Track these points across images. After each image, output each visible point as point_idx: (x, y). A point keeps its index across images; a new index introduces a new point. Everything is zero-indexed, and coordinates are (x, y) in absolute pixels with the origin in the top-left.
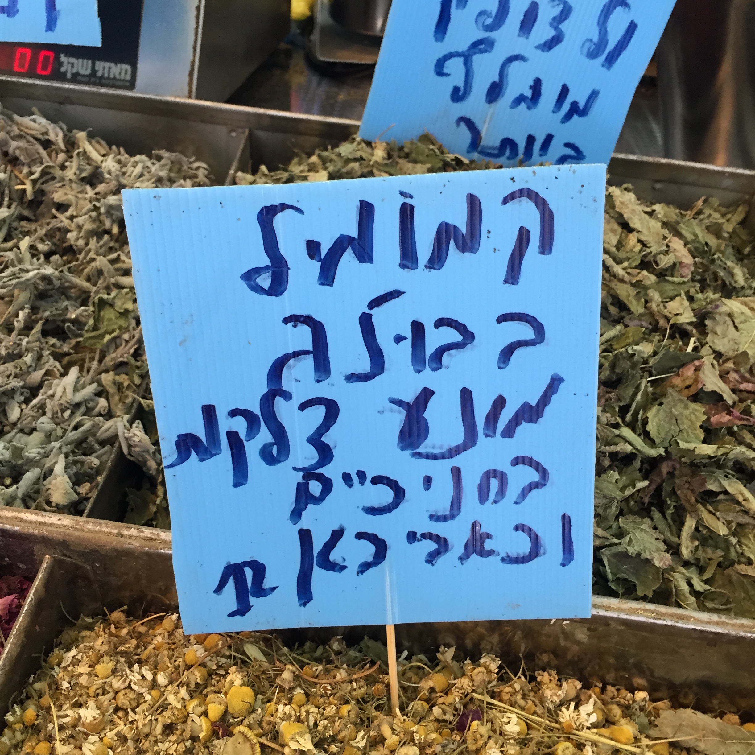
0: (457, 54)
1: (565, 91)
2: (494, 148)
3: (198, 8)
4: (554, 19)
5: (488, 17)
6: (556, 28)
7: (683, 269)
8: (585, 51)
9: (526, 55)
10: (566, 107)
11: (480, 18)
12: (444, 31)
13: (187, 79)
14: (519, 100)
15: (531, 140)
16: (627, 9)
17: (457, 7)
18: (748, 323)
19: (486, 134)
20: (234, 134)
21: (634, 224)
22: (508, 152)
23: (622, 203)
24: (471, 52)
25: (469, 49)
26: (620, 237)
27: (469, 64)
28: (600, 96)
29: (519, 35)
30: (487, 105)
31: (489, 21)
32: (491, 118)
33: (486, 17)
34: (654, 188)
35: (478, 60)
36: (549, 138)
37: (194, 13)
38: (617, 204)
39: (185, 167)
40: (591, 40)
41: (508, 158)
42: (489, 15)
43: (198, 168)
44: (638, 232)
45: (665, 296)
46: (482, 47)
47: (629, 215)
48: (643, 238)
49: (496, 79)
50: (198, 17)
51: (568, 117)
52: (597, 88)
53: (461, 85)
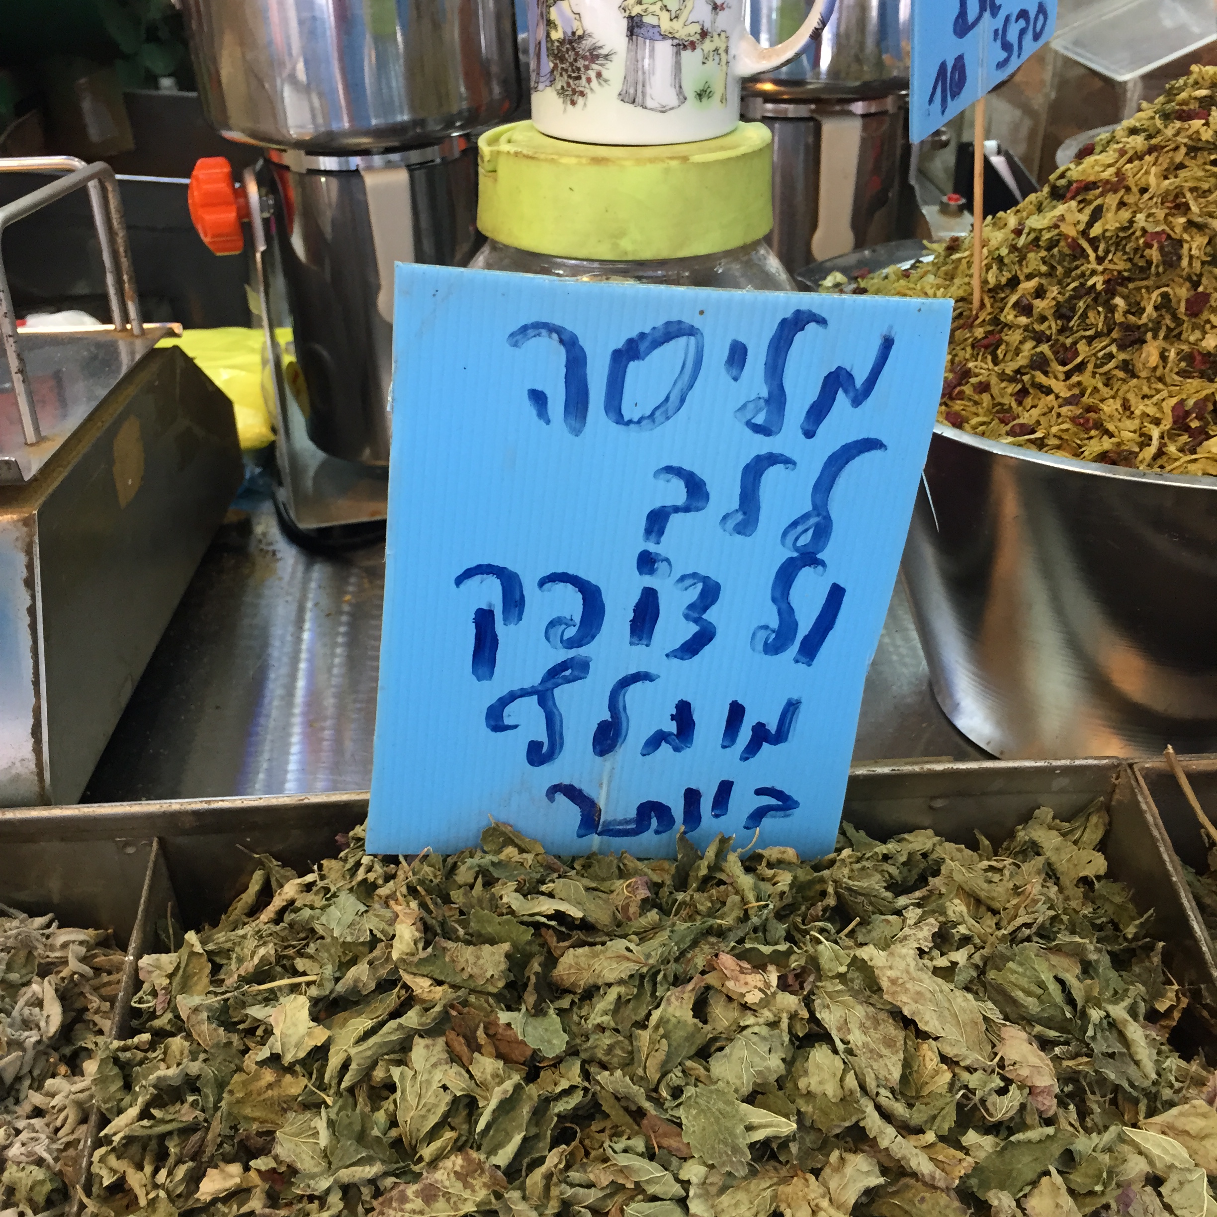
0: (524, 693)
1: (736, 712)
2: (627, 822)
3: (32, 611)
4: (691, 607)
5: (568, 625)
6: (696, 621)
7: (1040, 1098)
8: (760, 647)
9: (653, 671)
10: (745, 735)
11: (552, 632)
12: (492, 662)
13: (30, 743)
14: (657, 740)
15: (692, 797)
16: (820, 568)
17: (506, 620)
18: (1187, 1187)
19: (607, 804)
20: (130, 850)
21: (926, 1023)
22: (654, 822)
23: (893, 982)
24: (549, 685)
25: (543, 681)
26: (906, 1050)
27: (550, 703)
28: (803, 708)
29: (631, 644)
30: (599, 759)
31: (571, 632)
32: (611, 777)
33: (564, 626)
34: (931, 808)
35: (563, 695)
36: (725, 788)
37: (27, 620)
38: (885, 984)
39: (40, 950)
40: (766, 627)
41: (657, 832)
42: (569, 623)
43: (65, 946)
44: (936, 1039)
45: (1020, 1184)
46: (568, 673)
47: (914, 1006)
48: (950, 1051)
49: (607, 716)
50: (33, 627)
51: (752, 749)
52: (795, 697)
53: (543, 737)
